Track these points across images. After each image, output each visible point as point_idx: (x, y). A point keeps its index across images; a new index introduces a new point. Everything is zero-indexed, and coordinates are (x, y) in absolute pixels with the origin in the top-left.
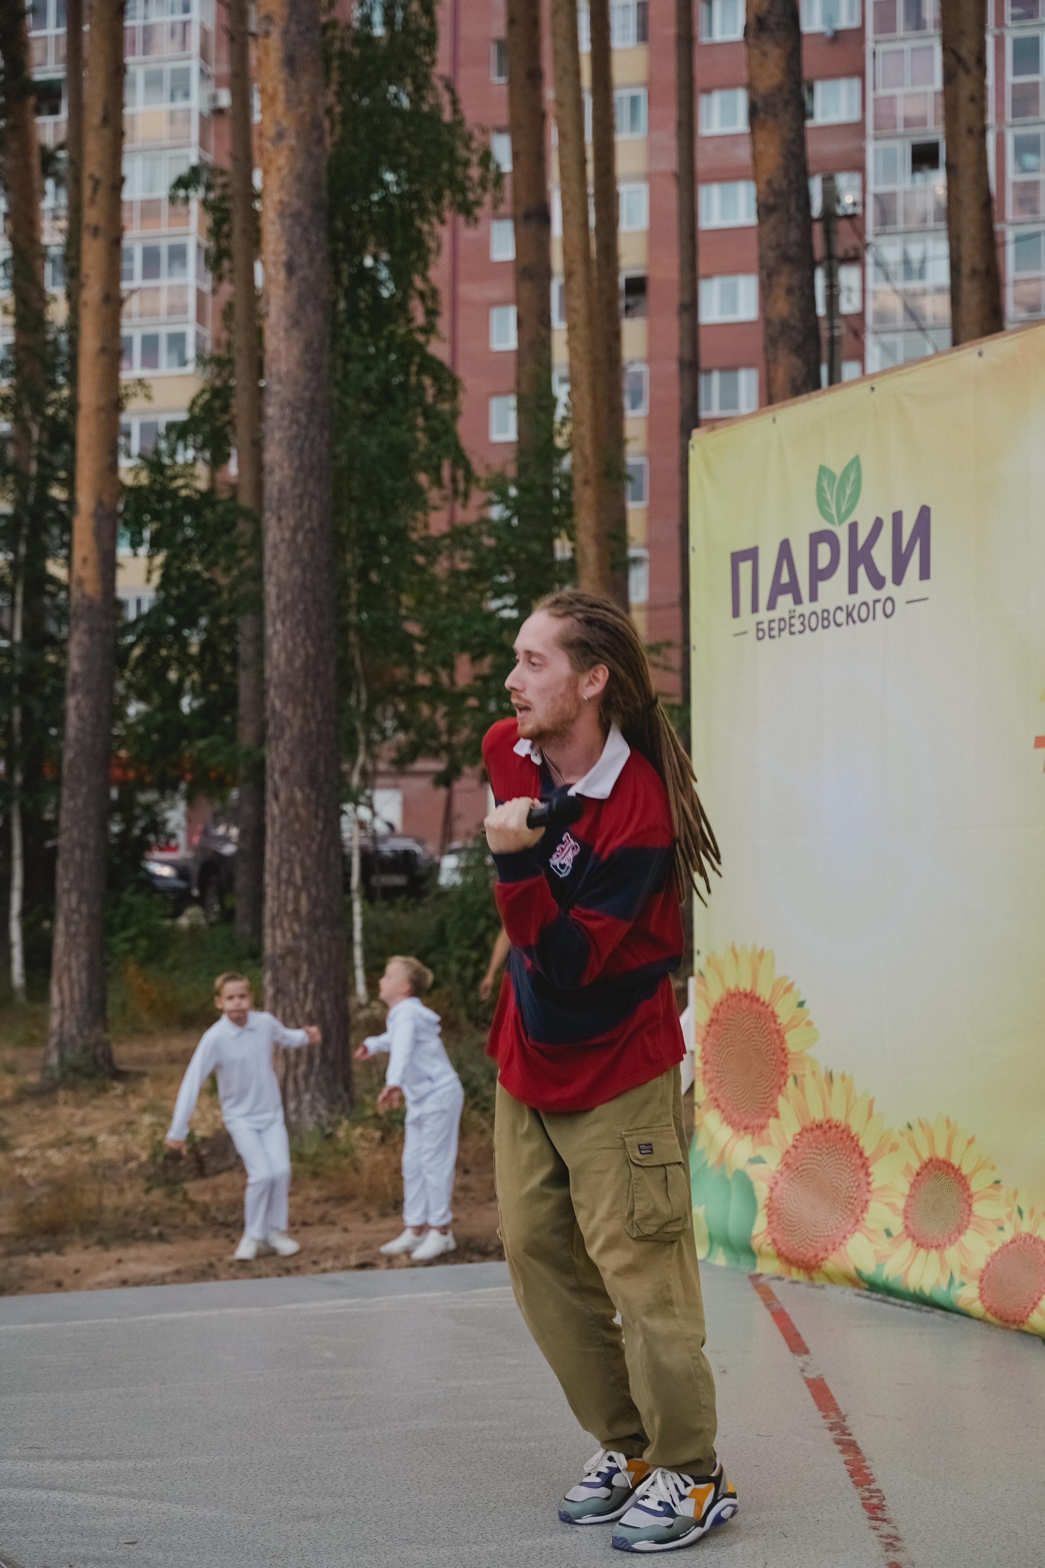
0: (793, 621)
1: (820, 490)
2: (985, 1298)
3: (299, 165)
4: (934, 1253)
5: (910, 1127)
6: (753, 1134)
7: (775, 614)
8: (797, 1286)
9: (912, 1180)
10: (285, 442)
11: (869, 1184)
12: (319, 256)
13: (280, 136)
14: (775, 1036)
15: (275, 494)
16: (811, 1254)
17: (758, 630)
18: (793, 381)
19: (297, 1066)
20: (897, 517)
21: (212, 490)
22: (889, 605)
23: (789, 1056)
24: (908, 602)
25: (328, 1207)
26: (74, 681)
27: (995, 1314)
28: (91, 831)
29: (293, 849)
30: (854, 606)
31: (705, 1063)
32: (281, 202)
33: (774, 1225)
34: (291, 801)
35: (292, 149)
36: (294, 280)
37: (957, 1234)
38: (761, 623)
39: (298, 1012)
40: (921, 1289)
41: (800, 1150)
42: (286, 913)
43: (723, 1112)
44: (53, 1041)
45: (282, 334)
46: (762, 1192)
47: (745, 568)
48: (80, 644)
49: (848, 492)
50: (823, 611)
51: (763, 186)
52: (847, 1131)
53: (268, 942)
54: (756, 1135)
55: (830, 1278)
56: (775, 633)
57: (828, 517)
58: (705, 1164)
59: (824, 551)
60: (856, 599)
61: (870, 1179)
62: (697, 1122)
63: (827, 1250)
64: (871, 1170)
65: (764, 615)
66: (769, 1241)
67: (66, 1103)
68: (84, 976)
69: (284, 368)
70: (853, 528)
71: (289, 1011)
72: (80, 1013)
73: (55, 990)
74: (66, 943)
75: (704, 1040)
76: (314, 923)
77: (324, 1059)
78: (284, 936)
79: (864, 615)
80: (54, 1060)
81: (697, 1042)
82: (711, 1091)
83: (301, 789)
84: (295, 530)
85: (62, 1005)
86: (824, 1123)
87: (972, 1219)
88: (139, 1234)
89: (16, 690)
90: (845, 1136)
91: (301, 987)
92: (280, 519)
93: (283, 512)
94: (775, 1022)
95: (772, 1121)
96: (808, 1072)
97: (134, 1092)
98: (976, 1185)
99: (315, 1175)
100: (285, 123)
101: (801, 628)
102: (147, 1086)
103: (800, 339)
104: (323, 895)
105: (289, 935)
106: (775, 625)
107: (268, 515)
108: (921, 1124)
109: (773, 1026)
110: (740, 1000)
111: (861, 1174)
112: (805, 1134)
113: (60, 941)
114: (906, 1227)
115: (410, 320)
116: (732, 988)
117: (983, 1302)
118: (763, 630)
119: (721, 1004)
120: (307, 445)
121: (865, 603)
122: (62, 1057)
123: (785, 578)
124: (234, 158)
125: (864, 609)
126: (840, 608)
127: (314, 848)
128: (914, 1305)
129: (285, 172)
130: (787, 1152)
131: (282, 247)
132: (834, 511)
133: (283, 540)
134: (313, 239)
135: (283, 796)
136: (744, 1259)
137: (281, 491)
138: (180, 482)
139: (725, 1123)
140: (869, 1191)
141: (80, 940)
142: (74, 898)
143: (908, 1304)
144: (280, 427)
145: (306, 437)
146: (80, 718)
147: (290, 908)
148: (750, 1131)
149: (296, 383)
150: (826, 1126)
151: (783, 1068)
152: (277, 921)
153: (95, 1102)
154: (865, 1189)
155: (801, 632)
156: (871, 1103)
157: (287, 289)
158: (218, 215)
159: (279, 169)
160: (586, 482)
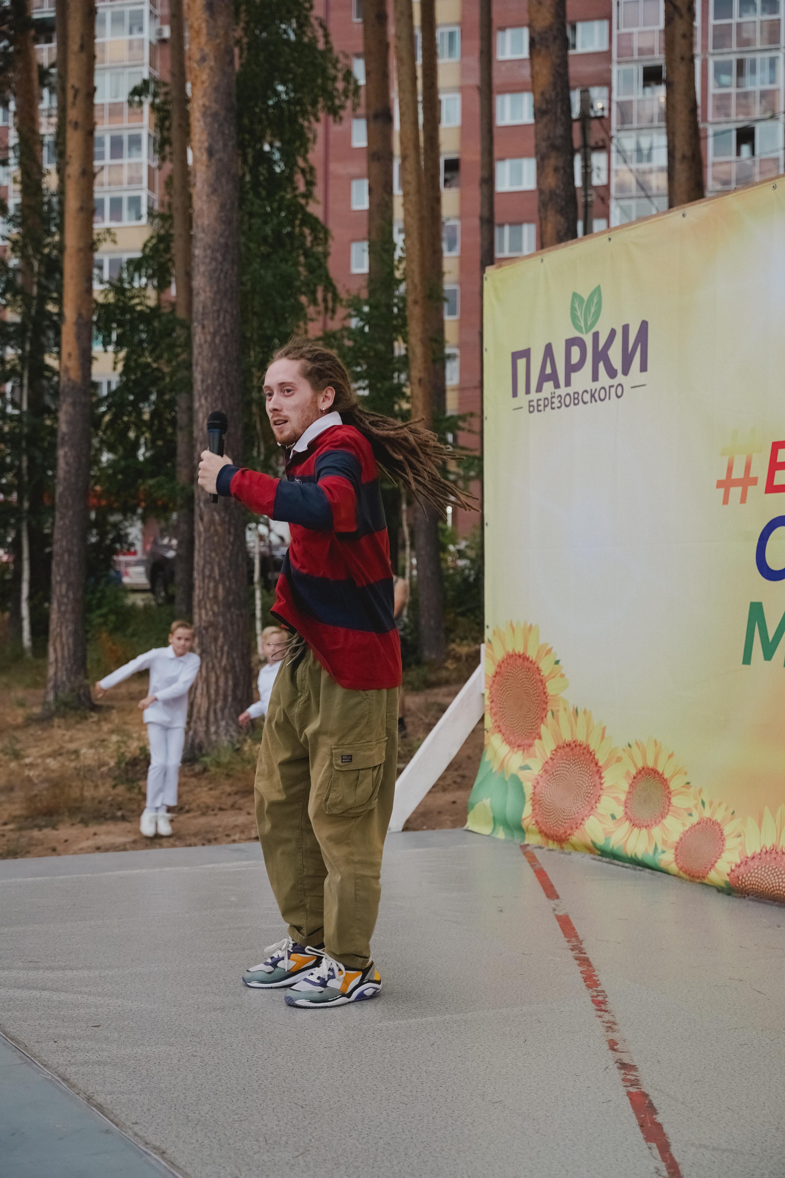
0: (553, 400)
1: (573, 309)
2: (679, 861)
3: (216, 79)
4: (644, 831)
5: (630, 746)
6: (524, 750)
7: (541, 395)
8: (552, 852)
9: (630, 782)
10: (207, 274)
11: (601, 784)
12: (230, 144)
13: (203, 59)
14: (540, 684)
15: (201, 309)
16: (562, 831)
17: (530, 406)
18: (558, 233)
19: (216, 702)
20: (626, 329)
21: (158, 307)
22: (620, 389)
23: (549, 697)
24: (632, 387)
25: (237, 797)
26: (63, 439)
27: (685, 872)
28: (75, 541)
29: (213, 555)
30: (596, 390)
31: (492, 702)
32: (204, 105)
33: (537, 811)
34: (212, 522)
35: (211, 69)
36: (213, 161)
37: (660, 818)
38: (532, 401)
39: (217, 665)
40: (636, 855)
41: (555, 761)
42: (209, 598)
43: (503, 735)
44: (50, 685)
45: (204, 198)
46: (528, 789)
47: (521, 363)
48: (66, 413)
49: (593, 311)
50: (575, 393)
51: (538, 97)
52: (587, 748)
53: (196, 618)
54: (526, 751)
55: (575, 848)
56: (540, 408)
57: (579, 328)
58: (491, 770)
59: (576, 351)
60: (597, 385)
61: (603, 781)
62: (486, 742)
63: (572, 829)
64: (603, 775)
65: (534, 396)
66: (534, 822)
67: (59, 727)
68: (71, 641)
69: (206, 222)
70: (596, 335)
71: (210, 665)
72: (69, 666)
73: (51, 650)
74: (59, 618)
75: (491, 687)
76: (228, 606)
77: (235, 698)
78: (207, 614)
79: (602, 397)
80: (51, 697)
81: (486, 687)
82: (496, 721)
83: (219, 513)
84: (214, 335)
85: (56, 660)
86: (572, 743)
87: (671, 808)
88: (108, 816)
89: (24, 444)
90: (585, 752)
91: (218, 649)
92: (203, 327)
93: (206, 322)
94: (539, 674)
95: (537, 741)
96: (561, 708)
97: (105, 720)
98: (673, 785)
99: (228, 776)
100: (207, 50)
101: (559, 405)
102: (115, 716)
103: (563, 203)
104: (234, 586)
105: (210, 613)
106: (541, 403)
107: (195, 324)
108: (637, 744)
109: (538, 677)
110: (516, 659)
111: (597, 778)
112: (558, 750)
113: (54, 616)
114: (626, 813)
115: (295, 189)
116: (511, 651)
117: (677, 864)
118: (533, 406)
119: (503, 662)
120: (222, 276)
121: (603, 388)
122: (56, 695)
123: (548, 370)
124: (173, 74)
125: (603, 392)
126: (586, 391)
127: (228, 554)
128: (631, 866)
129: (206, 84)
130: (547, 762)
131: (204, 137)
132: (582, 325)
133: (206, 341)
134: (227, 131)
135: (206, 518)
136: (517, 834)
137: (204, 307)
138: (136, 301)
139: (504, 743)
140: (601, 789)
141: (68, 616)
142: (64, 587)
143: (627, 865)
144: (203, 263)
145: (222, 271)
146: (67, 464)
147: (211, 595)
148: (522, 748)
149: (215, 233)
150: (573, 745)
151: (544, 706)
152: (203, 603)
153: (79, 726)
154: (599, 787)
155: (559, 408)
156: (604, 729)
157: (208, 167)
158: (162, 114)
159: (203, 82)
160: (416, 302)
